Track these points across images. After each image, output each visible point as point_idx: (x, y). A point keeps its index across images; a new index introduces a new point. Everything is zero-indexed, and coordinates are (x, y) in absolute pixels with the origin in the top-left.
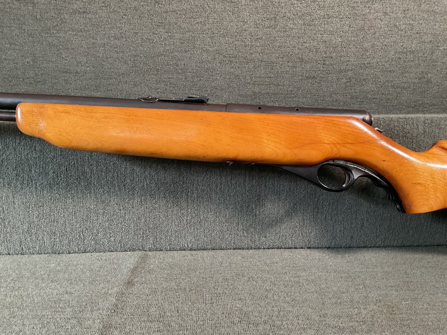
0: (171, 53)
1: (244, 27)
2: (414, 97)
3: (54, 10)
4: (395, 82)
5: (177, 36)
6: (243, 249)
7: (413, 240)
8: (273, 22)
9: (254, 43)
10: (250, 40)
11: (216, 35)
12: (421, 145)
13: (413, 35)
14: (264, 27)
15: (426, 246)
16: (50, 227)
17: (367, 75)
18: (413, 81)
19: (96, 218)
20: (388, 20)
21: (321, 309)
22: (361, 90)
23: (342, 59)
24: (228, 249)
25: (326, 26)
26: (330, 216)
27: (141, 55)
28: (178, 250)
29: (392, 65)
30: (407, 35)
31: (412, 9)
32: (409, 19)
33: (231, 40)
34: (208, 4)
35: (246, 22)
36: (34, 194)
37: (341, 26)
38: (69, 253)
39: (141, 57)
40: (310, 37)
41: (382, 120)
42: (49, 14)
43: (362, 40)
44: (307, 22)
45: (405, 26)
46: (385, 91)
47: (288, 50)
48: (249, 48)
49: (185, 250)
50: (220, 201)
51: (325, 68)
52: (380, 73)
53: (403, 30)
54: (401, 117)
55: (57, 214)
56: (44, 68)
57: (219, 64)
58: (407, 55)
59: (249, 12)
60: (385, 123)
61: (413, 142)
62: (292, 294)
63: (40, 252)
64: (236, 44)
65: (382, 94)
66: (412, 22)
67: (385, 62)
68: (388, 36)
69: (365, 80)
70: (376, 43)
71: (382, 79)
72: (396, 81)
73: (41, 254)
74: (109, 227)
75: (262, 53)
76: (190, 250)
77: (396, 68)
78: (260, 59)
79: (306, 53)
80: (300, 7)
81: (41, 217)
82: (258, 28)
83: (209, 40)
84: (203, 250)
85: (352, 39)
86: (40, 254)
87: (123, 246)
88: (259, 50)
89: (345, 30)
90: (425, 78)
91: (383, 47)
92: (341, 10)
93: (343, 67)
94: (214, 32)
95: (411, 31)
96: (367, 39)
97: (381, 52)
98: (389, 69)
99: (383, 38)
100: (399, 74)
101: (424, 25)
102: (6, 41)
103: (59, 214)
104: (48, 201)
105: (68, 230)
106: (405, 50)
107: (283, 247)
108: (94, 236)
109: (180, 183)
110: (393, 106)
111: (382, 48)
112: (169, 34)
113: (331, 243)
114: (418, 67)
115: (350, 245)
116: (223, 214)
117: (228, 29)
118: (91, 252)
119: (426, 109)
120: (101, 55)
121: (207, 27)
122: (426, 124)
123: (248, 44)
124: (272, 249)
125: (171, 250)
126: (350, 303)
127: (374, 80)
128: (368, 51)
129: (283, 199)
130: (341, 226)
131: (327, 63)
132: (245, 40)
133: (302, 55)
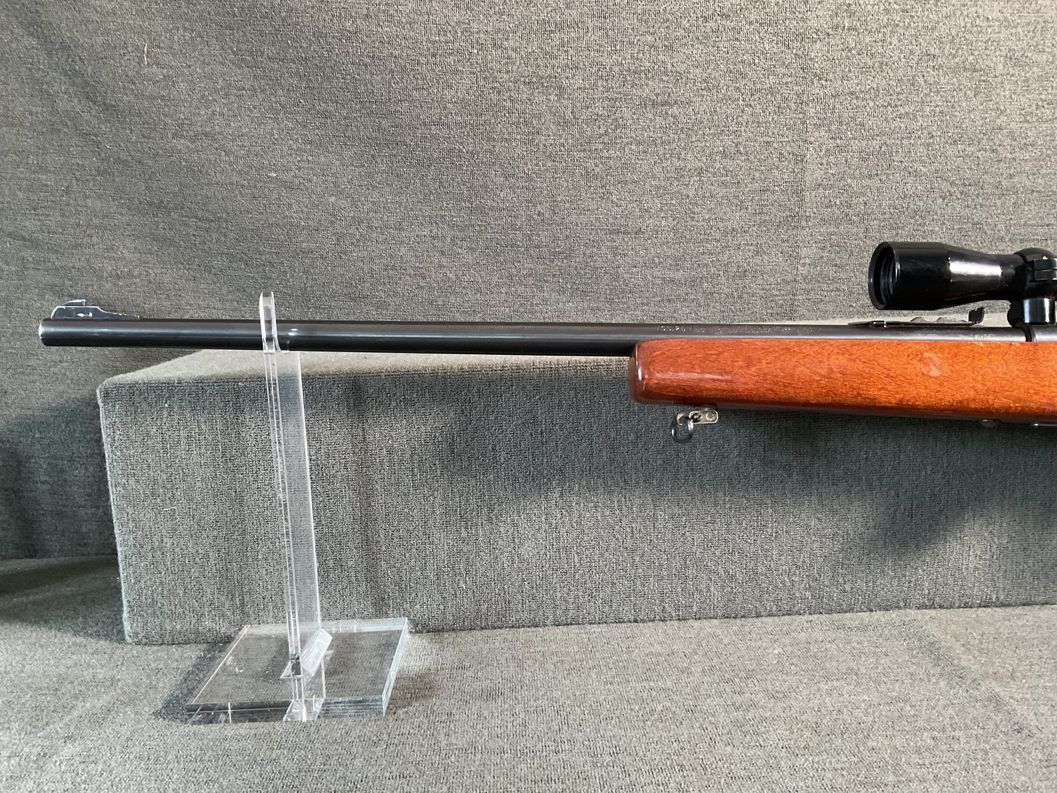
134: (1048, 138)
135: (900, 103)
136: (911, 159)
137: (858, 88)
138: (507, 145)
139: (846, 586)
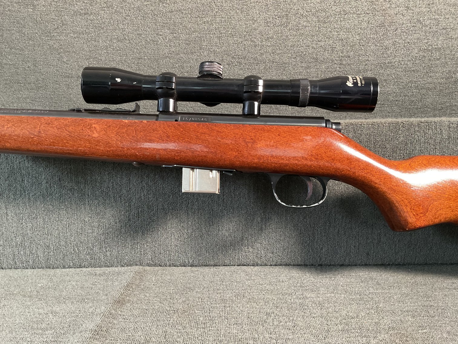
0: (177, 55)
1: (254, 26)
2: (441, 99)
3: (54, 12)
4: (419, 83)
5: (183, 37)
6: (248, 265)
7: (437, 258)
8: (284, 20)
9: (264, 43)
10: (260, 39)
11: (224, 35)
12: (445, 152)
13: (439, 30)
14: (275, 26)
15: (452, 264)
16: (44, 239)
17: (388, 75)
18: (439, 81)
19: (90, 231)
20: (411, 15)
21: (325, 338)
22: (382, 92)
23: (360, 58)
24: (232, 265)
25: (343, 23)
26: (343, 230)
27: (146, 57)
28: (178, 266)
29: (416, 64)
30: (432, 31)
31: (438, 3)
32: (434, 14)
33: (240, 40)
34: (215, 2)
35: (255, 21)
36: (27, 204)
37: (358, 22)
38: (64, 267)
39: (145, 60)
40: (324, 35)
41: (401, 125)
42: (49, 16)
43: (382, 37)
44: (321, 19)
45: (430, 21)
46: (408, 93)
47: (302, 49)
48: (260, 48)
49: (185, 266)
50: (223, 214)
51: (342, 68)
52: (402, 73)
53: (428, 26)
54: (423, 120)
55: (51, 226)
56: (44, 73)
57: (227, 66)
58: (432, 53)
59: (258, 10)
60: (404, 128)
61: (436, 149)
62: (294, 319)
63: (33, 266)
64: (245, 43)
65: (405, 96)
66: (437, 17)
67: (408, 61)
68: (410, 32)
69: (385, 80)
70: (397, 40)
71: (405, 80)
72: (420, 81)
73: (35, 268)
74: (104, 241)
75: (273, 53)
76: (191, 266)
77: (420, 67)
78: (271, 60)
79: (321, 52)
80: (314, 3)
81: (34, 230)
82: (269, 26)
83: (216, 40)
84: (205, 266)
85: (372, 36)
86: (33, 268)
87: (119, 261)
88: (270, 50)
89: (364, 26)
90: (453, 78)
91: (406, 45)
92: (358, 5)
93: (362, 67)
94: (222, 32)
95: (437, 27)
96: (388, 36)
97: (403, 50)
98: (413, 69)
99: (405, 34)
100: (423, 74)
101: (451, 20)
102: (7, 45)
103: (53, 226)
104: (42, 213)
105: (63, 243)
106: (430, 48)
107: (292, 263)
108: (89, 251)
109: (180, 194)
110: (417, 108)
111: (404, 46)
112: (175, 35)
113: (345, 260)
114: (444, 67)
115: (366, 263)
116: (226, 228)
117: (236, 28)
118: (87, 267)
119: (454, 112)
120: (103, 59)
121: (214, 27)
122: (451, 128)
123: (258, 44)
124: (280, 265)
125: (171, 266)
126: (358, 331)
127: (396, 80)
128: (389, 49)
129: (292, 212)
130: (356, 241)
131: (344, 62)
132: (255, 40)
133: (317, 55)
134: (279, 35)
135: (204, 16)
136: (211, 44)
137: (182, 8)
138: (9, 33)
139: (108, 253)
